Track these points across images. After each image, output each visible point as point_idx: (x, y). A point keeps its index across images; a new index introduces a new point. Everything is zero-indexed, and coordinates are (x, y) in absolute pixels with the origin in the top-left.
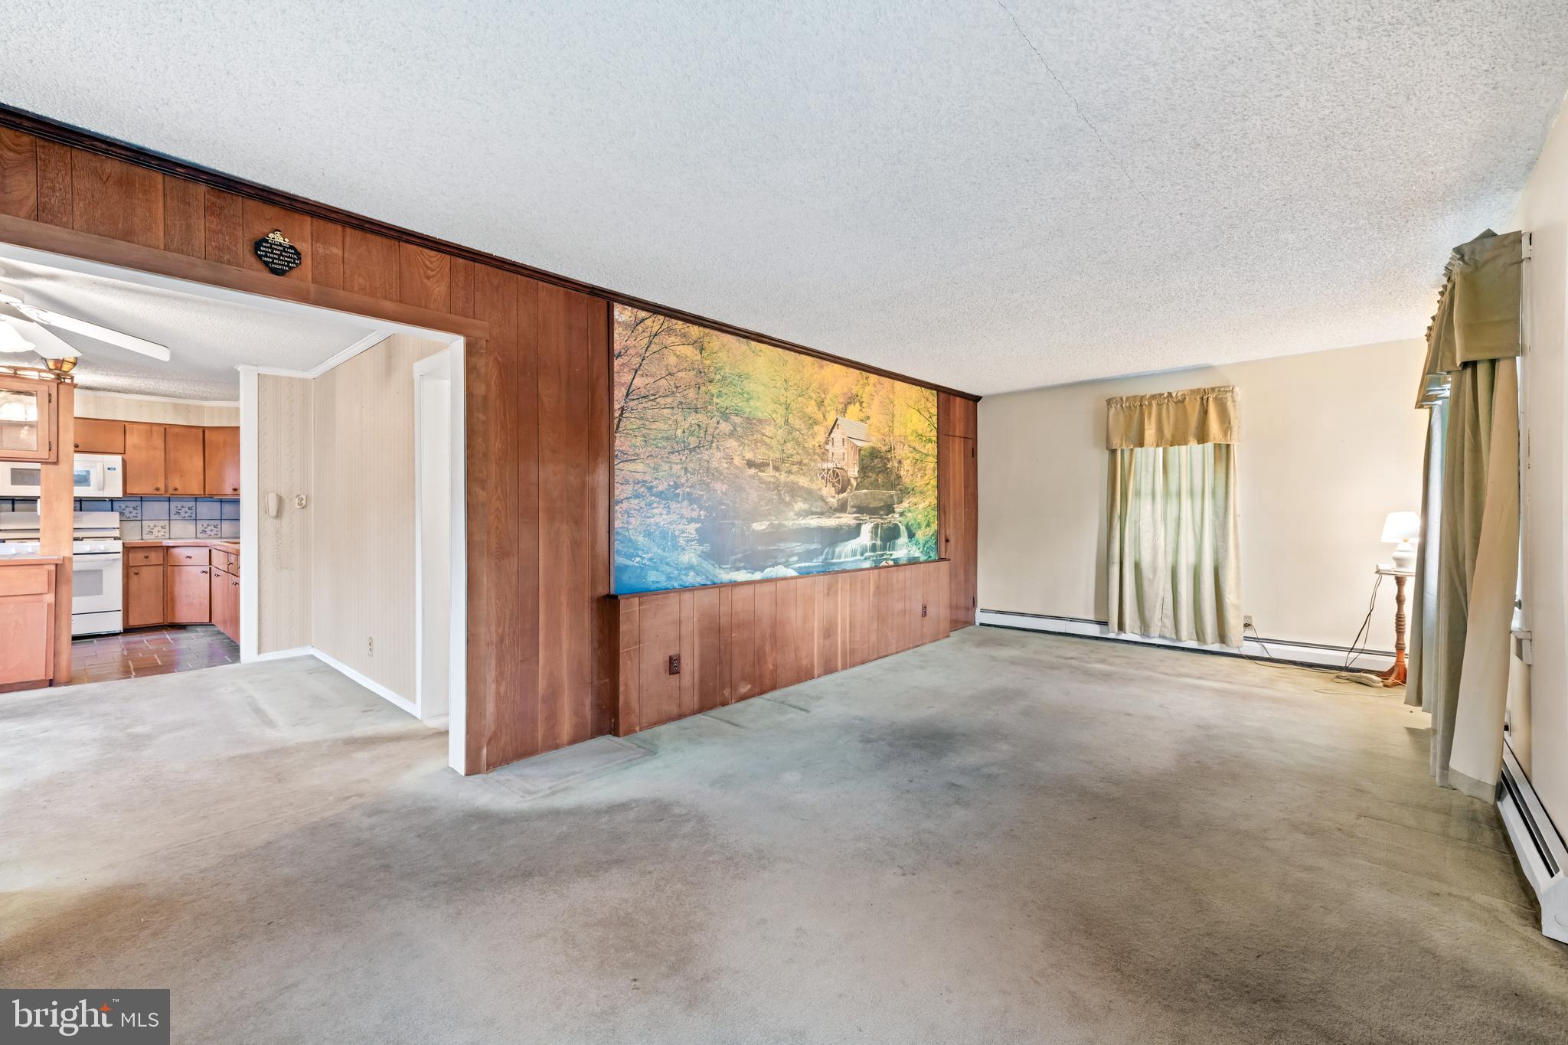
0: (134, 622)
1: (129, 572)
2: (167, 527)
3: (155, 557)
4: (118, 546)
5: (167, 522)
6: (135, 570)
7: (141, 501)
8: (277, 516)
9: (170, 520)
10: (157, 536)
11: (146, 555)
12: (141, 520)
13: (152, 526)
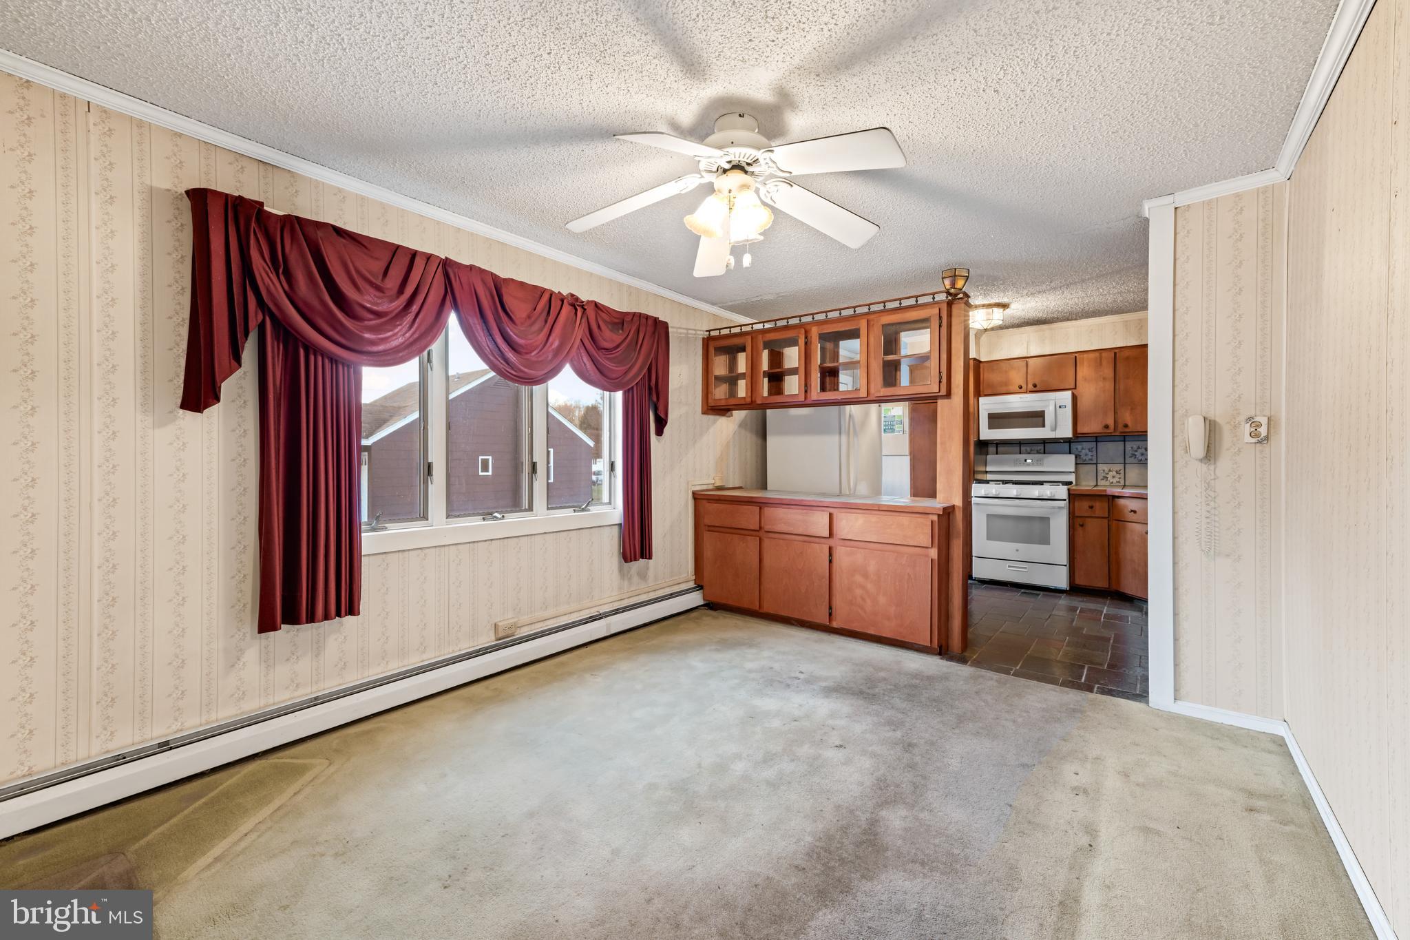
0: (1081, 581)
1: (1075, 523)
2: (1122, 472)
3: (1100, 508)
4: (1062, 492)
5: (1122, 467)
6: (1079, 521)
7: (1097, 441)
8: (1206, 457)
9: (1125, 464)
10: (1112, 483)
11: (1091, 504)
12: (1096, 464)
13: (1107, 470)
